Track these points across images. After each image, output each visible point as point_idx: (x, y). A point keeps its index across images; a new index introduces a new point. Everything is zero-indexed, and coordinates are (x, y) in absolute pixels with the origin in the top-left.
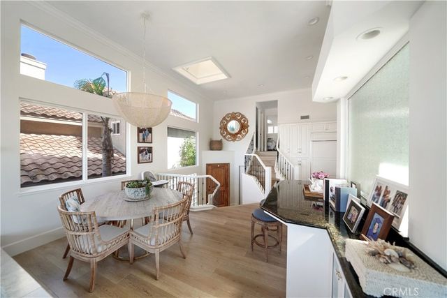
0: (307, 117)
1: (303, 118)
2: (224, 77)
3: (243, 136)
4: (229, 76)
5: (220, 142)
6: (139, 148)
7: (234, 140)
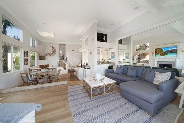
0: (73, 51)
1: (72, 51)
2: (53, 36)
3: (54, 55)
4: (55, 36)
5: (45, 57)
6: (25, 59)
7: (50, 56)
